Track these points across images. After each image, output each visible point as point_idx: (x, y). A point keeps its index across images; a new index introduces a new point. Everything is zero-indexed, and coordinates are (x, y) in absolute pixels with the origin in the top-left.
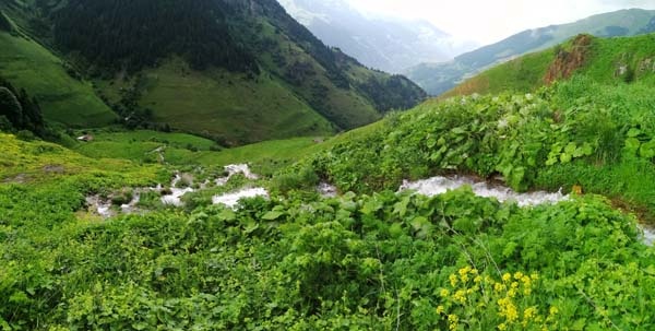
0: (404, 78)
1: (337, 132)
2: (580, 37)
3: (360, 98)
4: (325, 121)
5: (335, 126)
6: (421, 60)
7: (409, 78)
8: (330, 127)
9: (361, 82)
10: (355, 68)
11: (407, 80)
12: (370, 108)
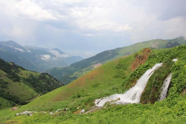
0: (47, 74)
1: (14, 106)
2: (145, 49)
3: (26, 85)
4: (6, 101)
5: (12, 102)
6: (54, 66)
7: (49, 74)
8: (9, 104)
9: (26, 77)
10: (22, 71)
11: (48, 75)
12: (31, 90)
